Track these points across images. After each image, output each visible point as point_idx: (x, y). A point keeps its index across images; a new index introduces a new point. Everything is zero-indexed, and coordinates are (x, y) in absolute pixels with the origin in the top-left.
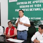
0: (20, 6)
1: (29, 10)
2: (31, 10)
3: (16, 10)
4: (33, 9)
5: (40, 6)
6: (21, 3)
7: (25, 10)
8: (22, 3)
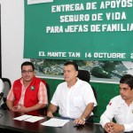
0: (61, 17)
1: (89, 28)
2: (95, 28)
3: (48, 28)
4: (101, 28)
5: (124, 16)
6: (63, 6)
7: (76, 29)
8: (68, 7)
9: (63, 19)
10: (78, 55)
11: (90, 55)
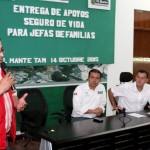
0: (25, 19)
1: (54, 33)
2: (59, 34)
6: (27, 7)
7: (41, 33)
8: (33, 9)
9: (27, 21)
10: (44, 60)
11: (55, 61)
